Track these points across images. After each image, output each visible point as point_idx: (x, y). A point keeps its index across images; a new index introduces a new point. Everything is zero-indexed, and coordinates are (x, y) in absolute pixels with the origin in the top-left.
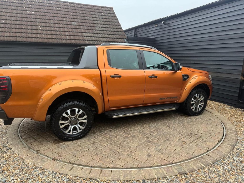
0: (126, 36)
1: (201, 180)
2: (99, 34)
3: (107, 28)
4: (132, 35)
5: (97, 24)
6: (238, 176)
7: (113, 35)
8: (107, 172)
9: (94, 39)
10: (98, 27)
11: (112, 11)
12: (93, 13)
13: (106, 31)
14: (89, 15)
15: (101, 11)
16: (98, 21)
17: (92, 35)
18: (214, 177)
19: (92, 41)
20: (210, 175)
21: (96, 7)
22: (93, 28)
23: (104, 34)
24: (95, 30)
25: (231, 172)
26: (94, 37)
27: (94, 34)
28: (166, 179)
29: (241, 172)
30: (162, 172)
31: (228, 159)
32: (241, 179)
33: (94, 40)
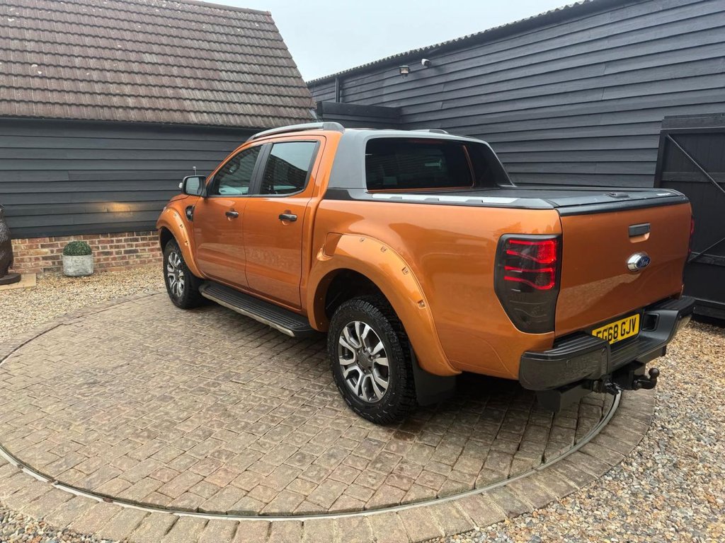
0: (315, 100)
1: (573, 530)
2: (229, 92)
3: (253, 74)
4: (330, 97)
5: (222, 61)
6: (673, 508)
7: (274, 95)
8: (288, 529)
9: (215, 106)
10: (226, 71)
11: (268, 23)
12: (209, 28)
13: (253, 84)
14: (197, 35)
15: (234, 23)
16: (227, 54)
17: (210, 95)
18: (609, 518)
19: (208, 113)
20: (596, 512)
21: (218, 10)
22: (211, 74)
23: (247, 93)
24: (216, 80)
25: (654, 497)
26: (216, 102)
27: (215, 92)
28: (473, 534)
29: (680, 495)
30: (458, 516)
31: (639, 461)
32: (683, 518)
33: (216, 112)
